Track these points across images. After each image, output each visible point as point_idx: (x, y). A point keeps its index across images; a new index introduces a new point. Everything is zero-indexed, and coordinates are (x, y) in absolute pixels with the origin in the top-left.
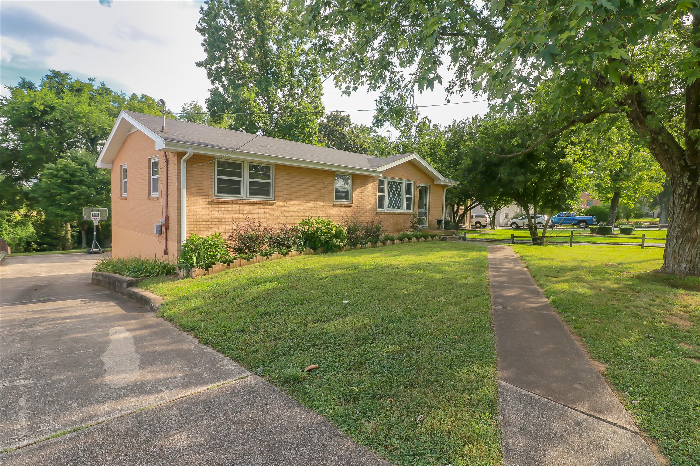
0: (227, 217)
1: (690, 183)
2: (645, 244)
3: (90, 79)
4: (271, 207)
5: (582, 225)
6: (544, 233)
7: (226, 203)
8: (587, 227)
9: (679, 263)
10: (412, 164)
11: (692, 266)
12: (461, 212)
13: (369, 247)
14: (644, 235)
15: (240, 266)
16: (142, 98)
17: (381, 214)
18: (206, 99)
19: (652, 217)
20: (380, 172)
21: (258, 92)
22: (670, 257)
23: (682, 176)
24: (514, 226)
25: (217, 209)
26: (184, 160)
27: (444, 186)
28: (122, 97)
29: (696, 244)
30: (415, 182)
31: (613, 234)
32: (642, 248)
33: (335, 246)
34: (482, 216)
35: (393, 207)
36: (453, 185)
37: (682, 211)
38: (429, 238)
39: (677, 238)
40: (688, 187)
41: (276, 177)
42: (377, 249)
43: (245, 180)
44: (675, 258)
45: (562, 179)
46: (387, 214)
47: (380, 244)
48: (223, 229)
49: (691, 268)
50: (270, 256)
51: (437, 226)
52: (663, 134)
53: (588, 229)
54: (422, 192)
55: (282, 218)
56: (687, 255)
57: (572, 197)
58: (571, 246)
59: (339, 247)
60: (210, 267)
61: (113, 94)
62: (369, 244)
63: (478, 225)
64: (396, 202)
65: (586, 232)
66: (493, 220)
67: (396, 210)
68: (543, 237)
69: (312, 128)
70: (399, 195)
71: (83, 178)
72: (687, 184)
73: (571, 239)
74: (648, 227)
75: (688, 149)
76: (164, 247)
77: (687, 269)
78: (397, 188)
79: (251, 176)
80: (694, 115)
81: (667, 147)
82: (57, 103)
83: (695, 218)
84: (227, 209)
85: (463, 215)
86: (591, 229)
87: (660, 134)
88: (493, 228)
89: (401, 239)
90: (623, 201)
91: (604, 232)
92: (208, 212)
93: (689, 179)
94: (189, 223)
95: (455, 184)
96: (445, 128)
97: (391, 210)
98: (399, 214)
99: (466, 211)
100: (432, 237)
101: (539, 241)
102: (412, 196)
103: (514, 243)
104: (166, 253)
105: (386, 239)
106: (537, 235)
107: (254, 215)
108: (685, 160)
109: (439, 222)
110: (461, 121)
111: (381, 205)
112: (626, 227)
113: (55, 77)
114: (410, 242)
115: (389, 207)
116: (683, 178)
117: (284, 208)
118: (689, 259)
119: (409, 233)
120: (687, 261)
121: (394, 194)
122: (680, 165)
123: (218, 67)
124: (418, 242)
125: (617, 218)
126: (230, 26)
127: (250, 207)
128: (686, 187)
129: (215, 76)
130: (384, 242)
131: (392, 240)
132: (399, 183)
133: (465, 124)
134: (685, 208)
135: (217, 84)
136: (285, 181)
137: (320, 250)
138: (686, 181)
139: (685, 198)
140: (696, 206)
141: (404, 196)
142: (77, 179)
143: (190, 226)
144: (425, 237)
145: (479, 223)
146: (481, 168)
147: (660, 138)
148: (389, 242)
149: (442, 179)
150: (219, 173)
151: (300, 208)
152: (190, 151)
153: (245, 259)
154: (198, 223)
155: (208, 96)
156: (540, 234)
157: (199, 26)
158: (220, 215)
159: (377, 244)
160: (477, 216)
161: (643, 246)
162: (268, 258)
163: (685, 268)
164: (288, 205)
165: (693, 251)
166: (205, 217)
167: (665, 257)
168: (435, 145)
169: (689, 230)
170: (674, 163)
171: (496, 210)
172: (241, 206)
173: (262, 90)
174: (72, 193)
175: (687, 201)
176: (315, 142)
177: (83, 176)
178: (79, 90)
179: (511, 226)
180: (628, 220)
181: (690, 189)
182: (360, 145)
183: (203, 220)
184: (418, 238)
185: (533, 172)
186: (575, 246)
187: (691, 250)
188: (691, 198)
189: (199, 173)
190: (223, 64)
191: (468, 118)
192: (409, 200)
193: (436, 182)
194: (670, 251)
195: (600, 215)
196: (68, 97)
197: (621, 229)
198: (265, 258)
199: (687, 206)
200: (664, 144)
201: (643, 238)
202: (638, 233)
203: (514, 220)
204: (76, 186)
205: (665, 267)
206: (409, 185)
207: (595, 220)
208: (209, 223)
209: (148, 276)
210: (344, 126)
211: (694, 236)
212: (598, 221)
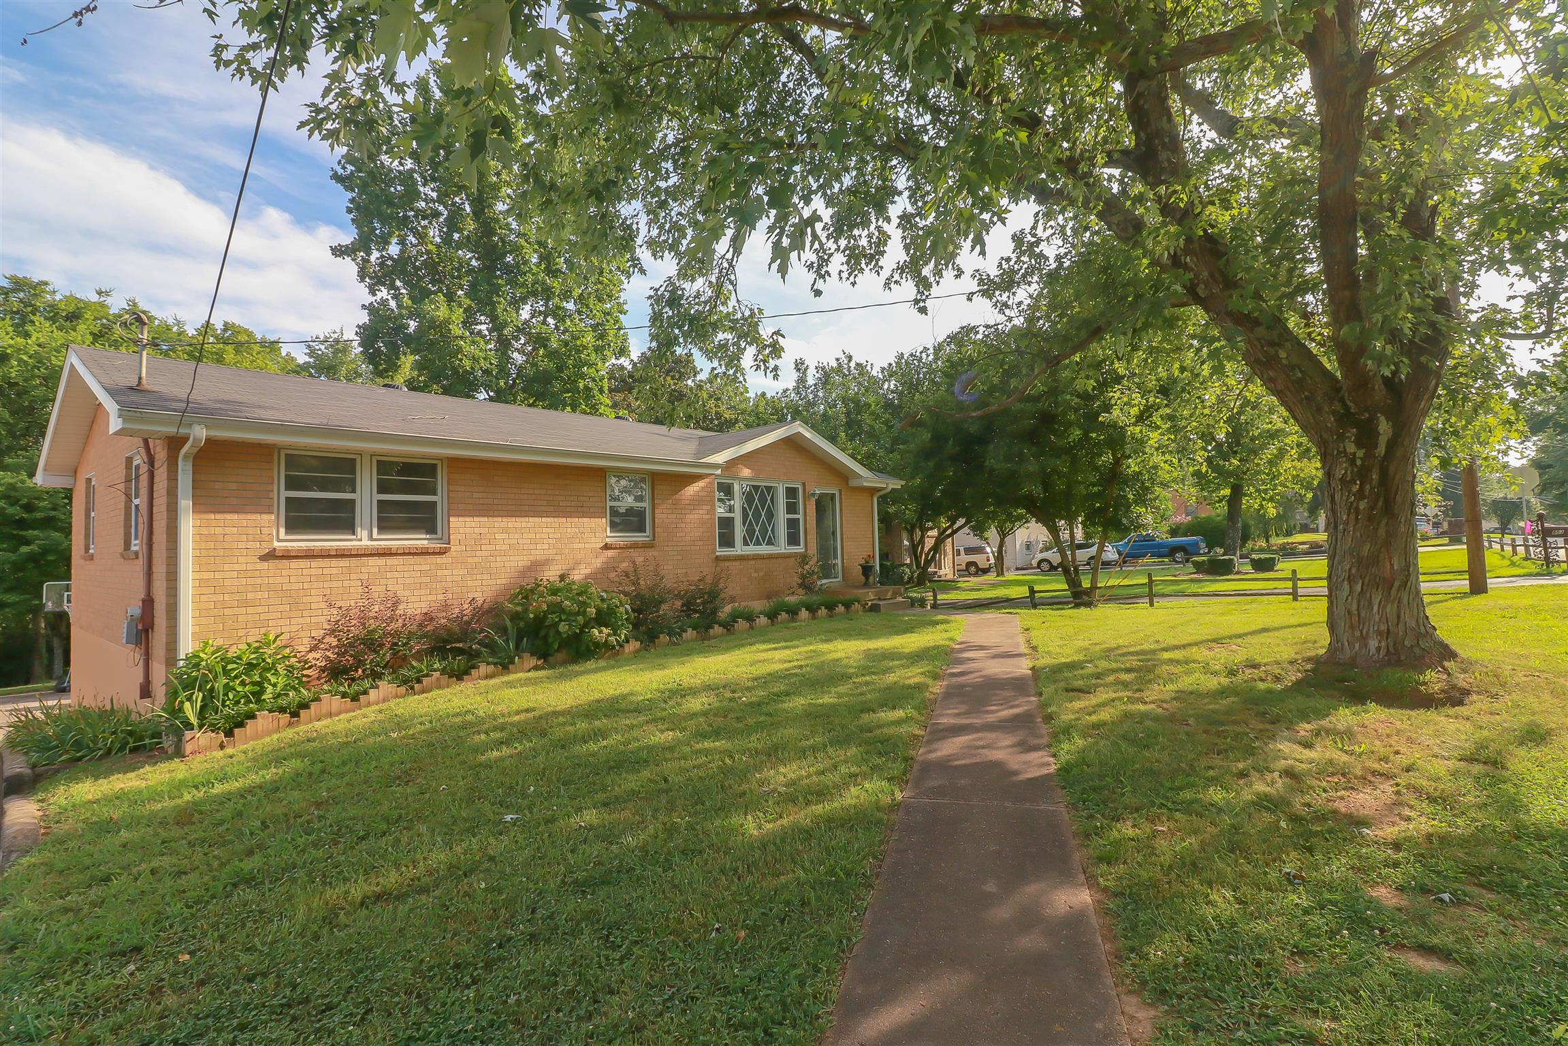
0: (313, 592)
1: (1360, 453)
2: (1300, 592)
3: (100, 293)
4: (439, 560)
5: (1179, 556)
6: (1094, 581)
7: (310, 555)
8: (1187, 561)
9: (1364, 639)
10: (793, 444)
11: (1391, 644)
12: (929, 543)
13: (692, 640)
14: (1294, 572)
15: (330, 715)
16: (225, 330)
17: (727, 559)
18: (358, 326)
19: (1316, 530)
20: (716, 466)
21: (470, 306)
22: (1342, 626)
23: (1341, 437)
24: (1045, 566)
25: (284, 573)
26: (186, 457)
27: (873, 491)
28: (175, 329)
29: (1393, 592)
30: (804, 484)
31: (1239, 573)
32: (1295, 599)
33: (597, 645)
34: (979, 550)
35: (758, 543)
36: (891, 487)
37: (1353, 517)
38: (841, 608)
39: (1351, 580)
40: (1359, 462)
41: (451, 488)
42: (707, 643)
43: (366, 496)
44: (1352, 627)
45: (1117, 462)
46: (741, 558)
47: (717, 629)
48: (301, 620)
49: (1391, 649)
50: (419, 681)
51: (863, 579)
52: (1288, 345)
53: (1190, 568)
54: (823, 505)
55: (470, 584)
56: (1377, 618)
57: (1141, 500)
58: (1152, 605)
59: (607, 646)
60: (241, 725)
61: (157, 322)
62: (690, 634)
63: (973, 569)
64: (764, 531)
65: (1185, 572)
66: (1000, 557)
67: (764, 549)
68: (1094, 587)
69: (594, 380)
70: (770, 515)
71: (53, 513)
72: (1354, 454)
73: (1151, 589)
74: (1306, 553)
75: (1345, 376)
76: (141, 679)
77: (1382, 653)
78: (763, 500)
79: (382, 488)
80: (1347, 293)
81: (1299, 375)
82: (10, 346)
83: (1382, 532)
84: (313, 572)
85: (936, 548)
86: (1196, 564)
87: (1280, 345)
88: (1000, 573)
89: (772, 616)
90: (1250, 503)
91: (1219, 569)
92: (259, 581)
93: (1359, 444)
94: (201, 612)
95: (895, 484)
96: (883, 369)
97: (752, 549)
98: (771, 557)
99: (939, 541)
100: (847, 605)
101: (1086, 598)
102: (800, 516)
103: (1035, 606)
104: (146, 692)
105: (735, 617)
106: (1080, 585)
107: (390, 582)
108: (1342, 400)
109: (867, 570)
110: (912, 355)
111: (727, 540)
112: (1262, 556)
113: (14, 291)
114: (793, 620)
115: (746, 543)
116: (1343, 442)
117: (476, 560)
118: (1383, 627)
119: (792, 599)
120: (1379, 633)
121: (757, 515)
122: (1334, 413)
123: (382, 256)
124: (814, 618)
125: (1245, 538)
126: (412, 171)
127: (380, 561)
128: (1352, 461)
129: (376, 278)
130: (728, 626)
131: (750, 618)
132: (769, 489)
133: (920, 360)
134: (1357, 510)
135: (383, 293)
136: (475, 495)
137: (560, 656)
138: (1351, 448)
139: (1355, 488)
140: (1380, 504)
141: (782, 516)
142: (39, 515)
143: (204, 621)
144: (830, 607)
145: (974, 564)
146: (951, 447)
147: (1282, 354)
148: (742, 624)
149: (866, 477)
150: (292, 484)
151: (518, 558)
152: (200, 433)
153: (344, 695)
154: (227, 612)
155: (364, 318)
156: (1086, 584)
157: (340, 171)
158: (295, 587)
159: (711, 631)
160: (969, 551)
161: (1295, 596)
162: (412, 688)
163: (1378, 649)
164: (484, 553)
165: (1390, 609)
166: (250, 596)
167: (1332, 625)
168: (856, 407)
169: (1374, 560)
170: (1319, 410)
171: (1003, 535)
172: (354, 561)
173: (479, 301)
174: (24, 549)
175: (1360, 495)
176: (602, 409)
177: (54, 509)
178: (74, 317)
179: (1039, 566)
180: (1267, 541)
181: (1363, 465)
182: (717, 413)
183: (245, 603)
184: (812, 609)
185: (1058, 452)
186: (1160, 603)
187: (1385, 607)
188: (1368, 487)
189: (234, 486)
190: (394, 249)
191: (926, 349)
192: (792, 524)
193: (853, 483)
194: (1340, 610)
195: (1213, 534)
196: (42, 332)
197: (1252, 560)
198: (403, 689)
199: (1363, 505)
200: (1292, 367)
201: (1294, 578)
202: (1285, 566)
203: (1045, 555)
204: (36, 532)
205: (1333, 649)
206: (791, 492)
207: (1203, 545)
208: (260, 609)
209: (80, 759)
210: (682, 376)
211: (1387, 574)
212: (1210, 546)
